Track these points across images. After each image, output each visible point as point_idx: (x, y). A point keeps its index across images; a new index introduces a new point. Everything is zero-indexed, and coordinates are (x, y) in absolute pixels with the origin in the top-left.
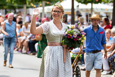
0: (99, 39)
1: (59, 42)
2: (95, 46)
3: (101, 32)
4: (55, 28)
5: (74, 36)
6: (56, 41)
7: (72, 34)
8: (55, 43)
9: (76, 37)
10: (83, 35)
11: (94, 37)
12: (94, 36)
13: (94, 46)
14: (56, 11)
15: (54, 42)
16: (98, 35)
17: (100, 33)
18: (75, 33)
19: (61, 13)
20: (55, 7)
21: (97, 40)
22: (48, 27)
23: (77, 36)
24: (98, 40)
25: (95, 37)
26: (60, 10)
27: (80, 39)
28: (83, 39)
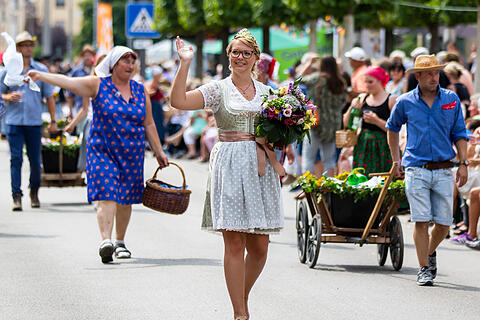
0: (443, 124)
1: (247, 130)
2: (434, 146)
3: (447, 105)
4: (236, 95)
5: (284, 114)
6: (239, 128)
7: (280, 109)
8: (236, 133)
9: (289, 116)
10: (309, 112)
11: (426, 121)
12: (428, 118)
13: (431, 148)
14: (241, 52)
15: (234, 130)
16: (437, 112)
17: (443, 107)
18: (287, 105)
19: (254, 57)
20: (237, 41)
21: (437, 131)
22: (217, 92)
23: (293, 113)
24: (441, 127)
25: (432, 120)
26: (249, 50)
27: (301, 121)
28: (308, 121)
